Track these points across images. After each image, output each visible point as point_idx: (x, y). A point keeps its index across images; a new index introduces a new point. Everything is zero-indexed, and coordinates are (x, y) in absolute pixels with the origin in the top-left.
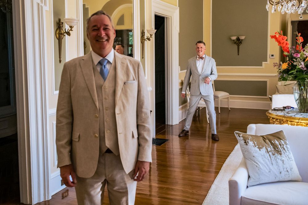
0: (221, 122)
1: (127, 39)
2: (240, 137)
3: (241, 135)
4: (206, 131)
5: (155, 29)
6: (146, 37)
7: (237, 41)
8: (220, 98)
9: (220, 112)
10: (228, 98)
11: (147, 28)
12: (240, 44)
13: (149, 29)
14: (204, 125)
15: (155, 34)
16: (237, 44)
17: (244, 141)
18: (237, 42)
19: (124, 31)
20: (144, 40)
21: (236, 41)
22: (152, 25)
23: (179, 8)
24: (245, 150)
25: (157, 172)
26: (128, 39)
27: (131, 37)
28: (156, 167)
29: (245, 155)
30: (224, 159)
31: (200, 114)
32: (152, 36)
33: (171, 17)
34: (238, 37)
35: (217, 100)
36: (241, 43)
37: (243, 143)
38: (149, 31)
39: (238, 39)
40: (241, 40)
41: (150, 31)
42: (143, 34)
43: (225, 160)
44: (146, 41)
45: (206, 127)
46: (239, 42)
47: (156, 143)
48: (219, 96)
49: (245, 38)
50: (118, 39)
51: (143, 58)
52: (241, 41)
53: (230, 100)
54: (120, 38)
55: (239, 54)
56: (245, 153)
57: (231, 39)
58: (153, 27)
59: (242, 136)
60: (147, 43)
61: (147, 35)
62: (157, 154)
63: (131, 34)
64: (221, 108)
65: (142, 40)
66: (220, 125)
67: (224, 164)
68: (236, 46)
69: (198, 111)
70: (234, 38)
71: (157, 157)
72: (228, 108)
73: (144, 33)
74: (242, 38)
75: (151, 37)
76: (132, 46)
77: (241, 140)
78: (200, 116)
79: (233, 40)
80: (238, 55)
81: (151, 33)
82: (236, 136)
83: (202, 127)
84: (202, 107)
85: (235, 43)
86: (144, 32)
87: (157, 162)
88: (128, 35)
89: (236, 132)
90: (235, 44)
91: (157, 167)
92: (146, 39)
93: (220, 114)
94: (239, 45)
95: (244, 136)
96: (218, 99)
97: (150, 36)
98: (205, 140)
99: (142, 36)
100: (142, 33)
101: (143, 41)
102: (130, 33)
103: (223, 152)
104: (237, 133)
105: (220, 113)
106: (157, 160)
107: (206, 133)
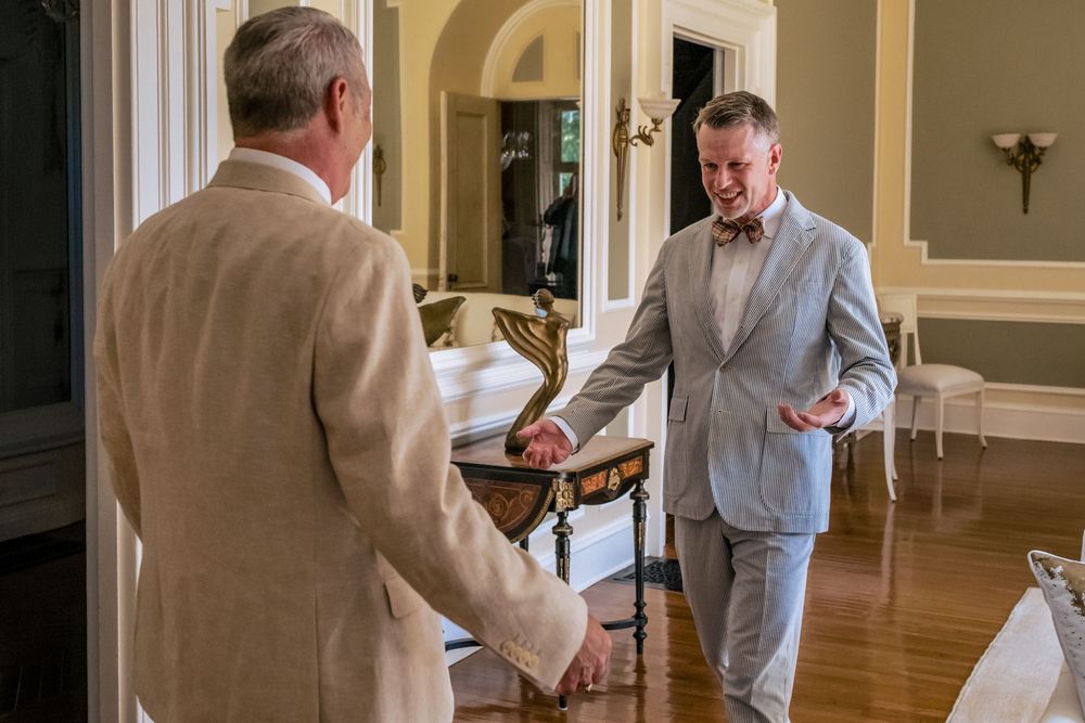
0: (944, 498)
1: (555, 138)
2: (1052, 575)
3: (1059, 569)
4: (880, 535)
5: (674, 97)
6: (633, 132)
7: (1018, 156)
8: (943, 396)
9: (940, 454)
10: (978, 393)
11: (640, 89)
12: (1033, 168)
13: (648, 96)
14: (872, 509)
15: (674, 116)
16: (1021, 168)
17: (1072, 597)
18: (1022, 157)
19: (541, 107)
20: (628, 141)
21: (1015, 152)
22: (663, 81)
23: (775, 8)
24: (1076, 636)
25: (668, 707)
26: (557, 141)
27: (567, 133)
28: (665, 688)
29: (1077, 659)
30: (967, 664)
31: (856, 460)
32: (660, 127)
33: (742, 47)
34: (1027, 139)
35: (930, 400)
36: (1038, 161)
37: (1068, 603)
38: (645, 105)
39: (1026, 146)
40: (1040, 148)
41: (652, 105)
42: (621, 115)
43: (972, 669)
44: (636, 145)
45: (882, 520)
46: (1027, 157)
47: (669, 578)
48: (940, 385)
49: (1056, 141)
50: (517, 135)
51: (619, 217)
52: (1037, 152)
53: (987, 405)
54: (526, 136)
55: (1030, 207)
56: (1077, 651)
57: (993, 144)
58: (667, 86)
59: (1061, 574)
60: (639, 155)
61: (639, 120)
62: (669, 627)
63: (571, 120)
64: (946, 436)
65: (620, 140)
66: (943, 510)
67: (964, 683)
68: (1015, 177)
69: (846, 445)
70: (1009, 141)
71: (671, 643)
72: (976, 438)
73: (625, 112)
74: (1043, 140)
75: (656, 130)
76: (573, 167)
77: (1061, 593)
78: (857, 467)
79: (1004, 149)
80: (1025, 211)
81: (658, 115)
82: (1035, 573)
83: (864, 518)
84: (863, 431)
85: (1013, 162)
86: (627, 107)
87: (670, 664)
88: (558, 125)
89: (1032, 556)
90: (1013, 166)
91: (670, 685)
92: (635, 137)
93: (941, 463)
94: (1031, 172)
95: (1073, 572)
96: (933, 397)
97: (651, 126)
98: (878, 573)
99: (617, 125)
100: (619, 114)
101: (624, 144)
102: (564, 115)
103: (960, 631)
104: (1040, 560)
105: (940, 459)
106: (673, 653)
107: (881, 545)
